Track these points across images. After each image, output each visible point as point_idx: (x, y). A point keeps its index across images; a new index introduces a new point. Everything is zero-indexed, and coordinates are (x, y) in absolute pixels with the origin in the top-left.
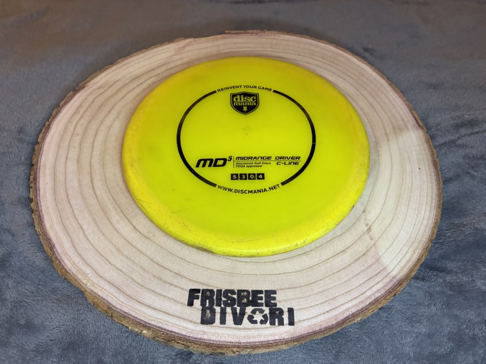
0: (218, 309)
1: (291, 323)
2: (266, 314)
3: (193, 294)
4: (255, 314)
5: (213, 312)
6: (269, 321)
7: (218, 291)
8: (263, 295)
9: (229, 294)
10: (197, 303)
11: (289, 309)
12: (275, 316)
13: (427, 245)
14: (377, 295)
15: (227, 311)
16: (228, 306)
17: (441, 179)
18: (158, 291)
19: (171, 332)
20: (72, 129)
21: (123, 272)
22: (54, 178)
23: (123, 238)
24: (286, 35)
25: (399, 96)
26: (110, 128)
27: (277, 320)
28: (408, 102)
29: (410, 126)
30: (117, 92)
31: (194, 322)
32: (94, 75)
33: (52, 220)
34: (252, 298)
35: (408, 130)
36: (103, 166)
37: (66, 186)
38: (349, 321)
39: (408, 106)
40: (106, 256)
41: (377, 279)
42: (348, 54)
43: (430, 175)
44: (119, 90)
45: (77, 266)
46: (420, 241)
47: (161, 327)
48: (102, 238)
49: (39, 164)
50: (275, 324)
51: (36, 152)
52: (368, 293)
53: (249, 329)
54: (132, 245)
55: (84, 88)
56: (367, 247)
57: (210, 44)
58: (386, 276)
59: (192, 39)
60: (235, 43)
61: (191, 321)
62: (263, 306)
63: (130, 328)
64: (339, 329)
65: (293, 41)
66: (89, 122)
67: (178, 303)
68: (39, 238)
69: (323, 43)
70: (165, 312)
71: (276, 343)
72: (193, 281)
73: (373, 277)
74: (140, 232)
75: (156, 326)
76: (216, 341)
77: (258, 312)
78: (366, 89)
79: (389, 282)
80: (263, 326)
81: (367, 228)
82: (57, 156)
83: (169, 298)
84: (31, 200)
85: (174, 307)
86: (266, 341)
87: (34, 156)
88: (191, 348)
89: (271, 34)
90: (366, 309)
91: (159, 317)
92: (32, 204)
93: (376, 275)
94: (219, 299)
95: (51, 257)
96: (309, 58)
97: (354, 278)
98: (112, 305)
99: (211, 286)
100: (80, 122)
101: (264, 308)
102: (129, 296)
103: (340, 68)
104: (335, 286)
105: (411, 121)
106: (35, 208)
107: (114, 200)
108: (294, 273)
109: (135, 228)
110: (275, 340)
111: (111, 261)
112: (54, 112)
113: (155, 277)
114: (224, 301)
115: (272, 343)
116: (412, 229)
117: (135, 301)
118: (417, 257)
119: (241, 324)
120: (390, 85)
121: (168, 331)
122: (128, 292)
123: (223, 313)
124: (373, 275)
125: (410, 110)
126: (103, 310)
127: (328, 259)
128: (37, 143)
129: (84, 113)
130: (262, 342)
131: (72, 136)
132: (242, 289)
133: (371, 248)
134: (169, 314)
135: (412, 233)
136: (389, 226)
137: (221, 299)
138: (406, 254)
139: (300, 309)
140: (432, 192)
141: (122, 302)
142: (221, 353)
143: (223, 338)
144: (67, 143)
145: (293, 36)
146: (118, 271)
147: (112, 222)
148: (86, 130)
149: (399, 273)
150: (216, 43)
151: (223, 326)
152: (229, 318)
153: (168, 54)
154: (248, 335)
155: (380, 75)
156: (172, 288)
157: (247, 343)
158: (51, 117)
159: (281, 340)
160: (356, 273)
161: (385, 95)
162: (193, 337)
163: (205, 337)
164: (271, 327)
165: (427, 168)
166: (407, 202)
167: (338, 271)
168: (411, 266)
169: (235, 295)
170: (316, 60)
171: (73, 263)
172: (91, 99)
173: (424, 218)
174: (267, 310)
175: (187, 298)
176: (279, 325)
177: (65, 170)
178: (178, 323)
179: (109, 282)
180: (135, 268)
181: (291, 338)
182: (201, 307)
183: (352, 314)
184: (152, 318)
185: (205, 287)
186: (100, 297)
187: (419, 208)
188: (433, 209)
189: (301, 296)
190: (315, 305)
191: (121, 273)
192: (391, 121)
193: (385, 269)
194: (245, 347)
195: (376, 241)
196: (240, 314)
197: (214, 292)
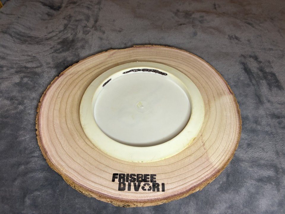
0: (127, 183)
1: (163, 190)
2: (151, 186)
4: (145, 186)
5: (124, 185)
6: (152, 190)
9: (133, 176)
10: (117, 180)
11: (162, 183)
12: (155, 187)
13: (233, 153)
14: (207, 177)
16: (132, 182)
18: (97, 174)
19: (104, 194)
20: (56, 95)
21: (80, 165)
22: (48, 119)
23: (81, 148)
24: (164, 47)
25: (221, 78)
26: (75, 95)
27: (156, 189)
28: (225, 81)
29: (226, 93)
30: (79, 77)
31: (115, 190)
32: (68, 68)
33: (46, 140)
34: (144, 178)
35: (225, 95)
36: (72, 113)
37: (53, 123)
38: (192, 189)
39: (225, 83)
40: (72, 157)
41: (207, 169)
42: (195, 57)
43: (236, 118)
44: (80, 75)
45: (58, 162)
46: (229, 151)
47: (99, 192)
48: (70, 148)
49: (40, 112)
51: (39, 107)
52: (202, 176)
53: (142, 193)
54: (85, 152)
55: (63, 75)
56: (202, 153)
57: (126, 52)
58: (212, 167)
59: (117, 50)
60: (138, 52)
61: (113, 189)
63: (83, 192)
64: (188, 195)
65: (168, 51)
66: (65, 92)
67: (107, 180)
68: (40, 148)
69: (183, 51)
70: (101, 185)
72: (115, 169)
74: (89, 146)
75: (96, 191)
76: (126, 199)
77: (147, 185)
78: (204, 74)
79: (213, 171)
80: (149, 192)
81: (203, 144)
82: (49, 108)
83: (103, 178)
84: (36, 130)
85: (105, 182)
87: (38, 109)
88: (113, 202)
89: (157, 47)
90: (201, 184)
91: (97, 187)
92: (37, 132)
93: (207, 167)
94: (127, 179)
95: (45, 158)
96: (175, 59)
97: (196, 169)
98: (75, 181)
99: (125, 172)
100: (60, 92)
101: (150, 183)
103: (191, 64)
104: (186, 173)
105: (227, 90)
106: (38, 134)
108: (165, 166)
110: (155, 199)
111: (74, 159)
112: (48, 87)
113: (96, 167)
114: (130, 180)
115: (153, 200)
116: (226, 144)
117: (86, 179)
119: (138, 191)
120: (217, 72)
121: (102, 194)
122: (83, 175)
123: (130, 185)
124: (205, 167)
125: (227, 85)
126: (70, 183)
127: (183, 159)
128: (40, 102)
129: (63, 87)
130: (149, 199)
131: (57, 98)
133: (204, 154)
135: (225, 146)
136: (214, 143)
137: (129, 179)
138: (222, 157)
139: (168, 184)
140: (236, 126)
141: (80, 180)
142: (128, 205)
143: (129, 197)
144: (54, 102)
145: (168, 48)
146: (78, 165)
147: (76, 141)
148: (63, 96)
149: (219, 166)
150: (129, 52)
151: (129, 191)
152: (132, 187)
153: (105, 58)
154: (142, 196)
155: (211, 67)
156: (104, 173)
157: (141, 200)
158: (47, 89)
159: (158, 199)
160: (197, 166)
161: (214, 77)
162: (114, 197)
163: (120, 197)
164: (153, 192)
165: (234, 114)
166: (224, 131)
167: (189, 165)
170: (179, 60)
171: (56, 161)
172: (66, 80)
173: (232, 139)
174: (151, 184)
175: (112, 178)
176: (157, 191)
177: (53, 115)
178: (107, 190)
179: (74, 170)
180: (86, 163)
181: (163, 198)
183: (194, 186)
184: (94, 188)
185: (121, 173)
186: (68, 176)
187: (229, 134)
188: (237, 134)
189: (168, 177)
190: (175, 182)
191: (79, 165)
192: (217, 91)
193: (211, 164)
194: (140, 202)
195: (207, 150)
196: (138, 186)
197: (125, 175)
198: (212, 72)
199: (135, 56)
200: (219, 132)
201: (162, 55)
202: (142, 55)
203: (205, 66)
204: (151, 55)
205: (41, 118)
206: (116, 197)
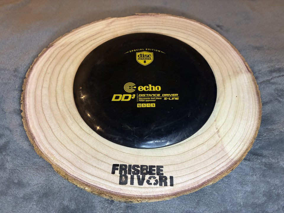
0: (129, 176)
1: (172, 185)
2: (157, 180)
3: (115, 167)
5: (126, 178)
6: (159, 184)
7: (129, 165)
8: (155, 168)
9: (136, 168)
10: (117, 172)
11: (170, 177)
12: (162, 180)
13: (252, 141)
14: (222, 170)
15: (134, 178)
16: (135, 175)
17: (261, 103)
18: (95, 165)
19: (102, 189)
20: (45, 70)
22: (35, 99)
23: (75, 134)
24: (171, 16)
25: (237, 53)
26: (67, 70)
27: (163, 183)
28: (242, 57)
29: (243, 71)
30: (71, 49)
31: (115, 183)
32: (58, 38)
33: (33, 123)
35: (242, 73)
36: (63, 92)
37: (42, 103)
38: (205, 184)
39: (243, 59)
40: (64, 144)
41: (222, 161)
42: (208, 28)
43: (255, 100)
44: (73, 47)
45: (48, 150)
46: (248, 139)
47: (96, 186)
48: (62, 134)
49: (26, 90)
50: (162, 185)
51: (24, 83)
52: (217, 168)
53: (147, 188)
54: (80, 138)
55: (52, 46)
56: (217, 141)
57: (126, 21)
58: (228, 158)
59: (116, 18)
60: (141, 21)
61: (113, 183)
62: (155, 175)
63: (78, 186)
64: (199, 189)
65: (175, 20)
66: (56, 66)
67: (106, 172)
68: (26, 133)
69: (193, 21)
70: (98, 177)
71: (163, 196)
72: (115, 159)
73: (220, 159)
74: (84, 131)
75: (93, 185)
76: (128, 195)
77: (152, 178)
78: (217, 49)
79: (229, 162)
80: (155, 186)
81: (217, 130)
82: (36, 86)
83: (101, 169)
84: (21, 111)
85: (103, 174)
86: (157, 195)
87: (23, 86)
88: (113, 198)
89: (162, 15)
90: (215, 177)
91: (95, 180)
92: (22, 114)
93: (222, 158)
94: (130, 170)
95: (33, 144)
96: (184, 30)
97: (209, 160)
98: (68, 173)
99: (126, 163)
100: (50, 66)
101: (156, 176)
102: (77, 167)
103: (202, 36)
104: (198, 164)
105: (244, 68)
106: (24, 116)
107: (69, 112)
108: (174, 156)
109: (81, 128)
110: (162, 195)
111: (68, 147)
112: (35, 60)
113: (93, 156)
114: (132, 172)
115: (160, 196)
116: (243, 131)
117: (81, 171)
118: (246, 148)
119: (142, 185)
120: (232, 47)
121: (100, 188)
122: (77, 165)
123: (132, 178)
124: (220, 158)
125: (244, 62)
126: (63, 175)
127: (194, 148)
128: (25, 78)
129: (53, 60)
130: (155, 195)
131: (45, 74)
132: (144, 165)
133: (219, 142)
134: (101, 178)
135: (243, 134)
136: (230, 130)
137: (131, 170)
139: (177, 177)
141: (74, 171)
142: (131, 202)
143: (132, 193)
144: (42, 78)
145: (175, 17)
147: (68, 125)
148: (53, 71)
149: (235, 157)
150: (130, 20)
151: (132, 186)
152: (136, 181)
153: (101, 27)
154: (146, 192)
155: (226, 41)
156: (102, 163)
157: (145, 196)
158: (33, 63)
159: (165, 194)
160: (210, 156)
161: (229, 53)
162: (114, 192)
163: (122, 192)
164: (160, 187)
165: (253, 96)
167: (201, 155)
168: (242, 153)
169: (139, 168)
170: (189, 31)
171: (46, 148)
172: (56, 52)
173: (250, 125)
174: (157, 177)
175: (112, 169)
176: (165, 186)
177: (41, 94)
178: (106, 183)
179: (66, 159)
180: (81, 151)
181: (172, 194)
182: (119, 175)
183: (208, 180)
184: (91, 181)
185: (122, 163)
186: (60, 167)
187: (247, 119)
188: (256, 120)
189: (178, 169)
190: (186, 175)
191: (73, 154)
192: (232, 68)
193: (227, 154)
194: (145, 198)
195: (222, 138)
196: (142, 179)
197: (127, 166)
198: (227, 47)
199: (138, 25)
200: (235, 117)
201: (169, 26)
202: (145, 25)
203: (219, 39)
204: (155, 24)
205: (27, 97)
206: (116, 192)
